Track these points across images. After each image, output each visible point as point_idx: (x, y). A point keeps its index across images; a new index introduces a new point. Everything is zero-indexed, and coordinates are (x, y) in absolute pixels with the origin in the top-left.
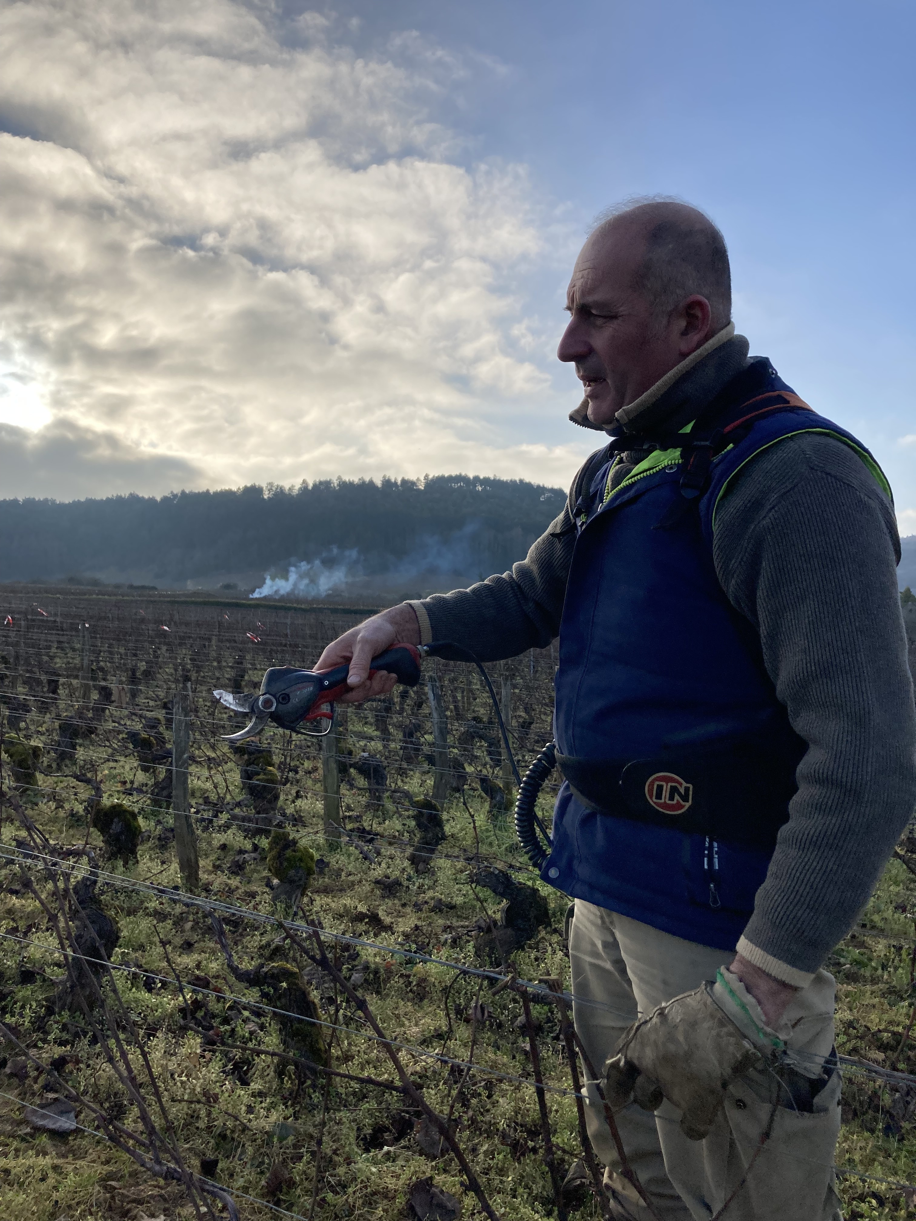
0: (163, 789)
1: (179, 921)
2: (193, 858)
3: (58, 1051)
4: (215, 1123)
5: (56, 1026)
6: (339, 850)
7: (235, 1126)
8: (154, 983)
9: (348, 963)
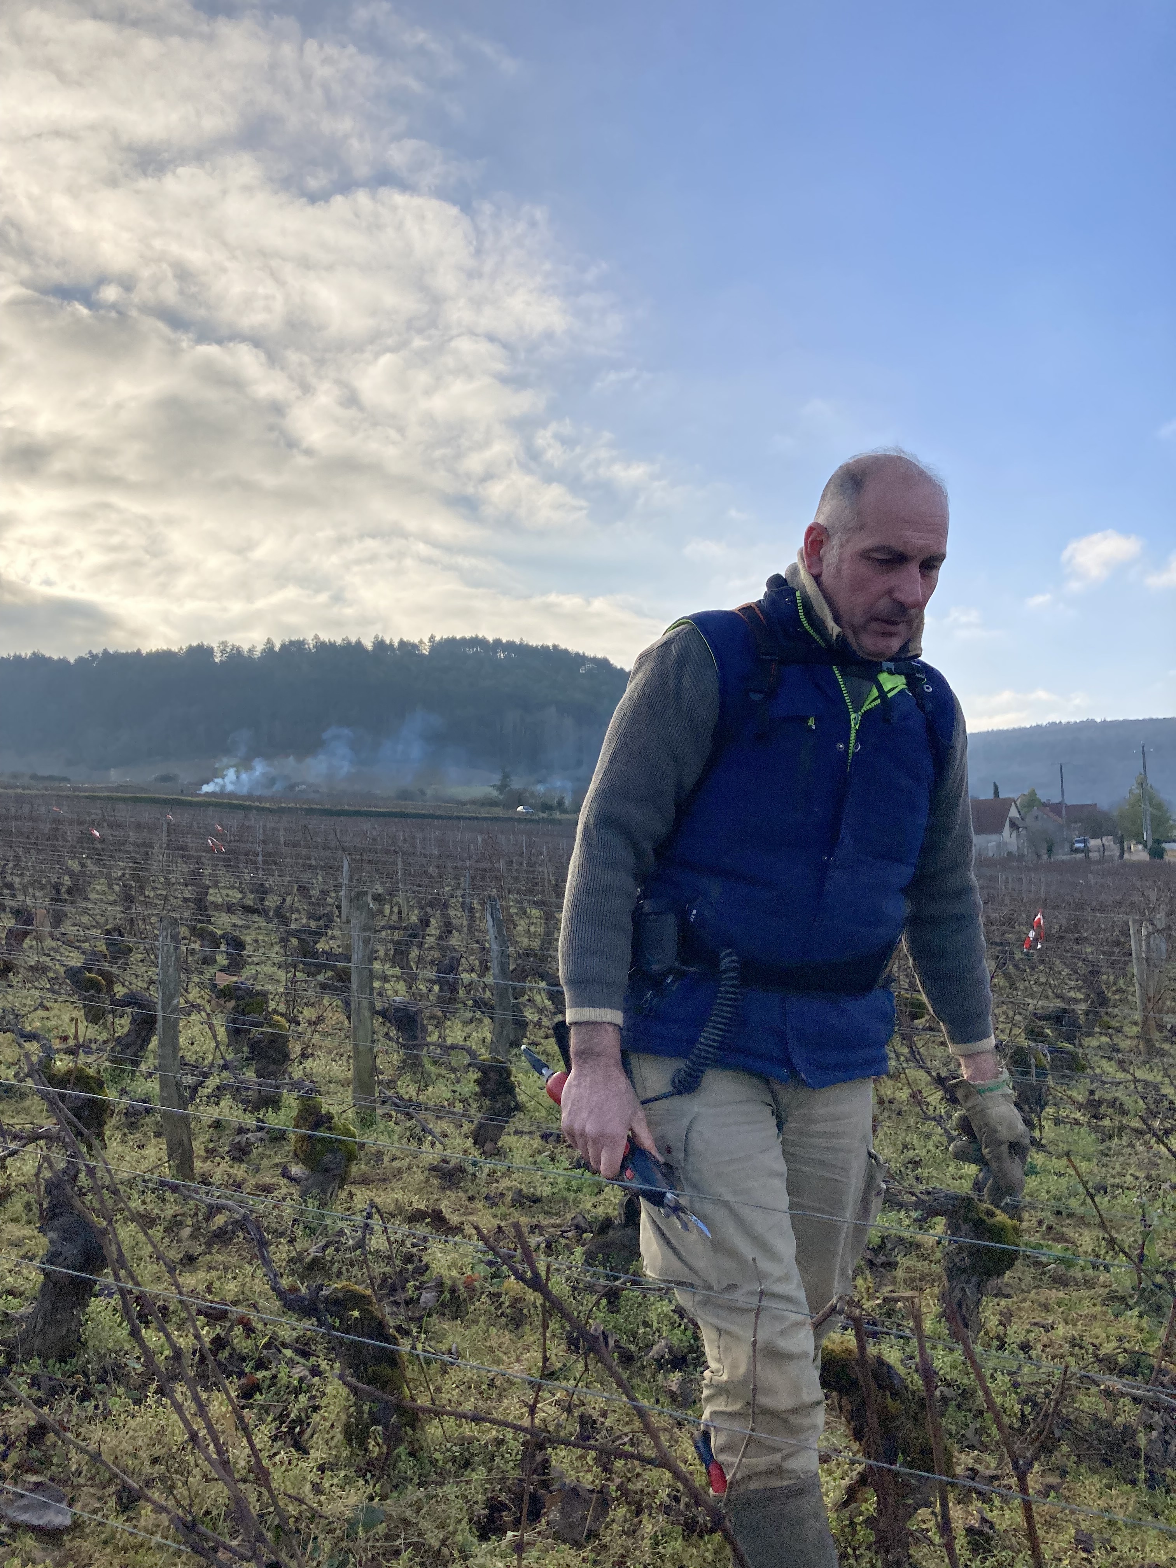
1: (173, 1228)
2: (184, 1137)
3: (33, 1415)
5: (21, 1379)
6: (375, 1126)
7: (300, 1513)
9: (415, 1280)
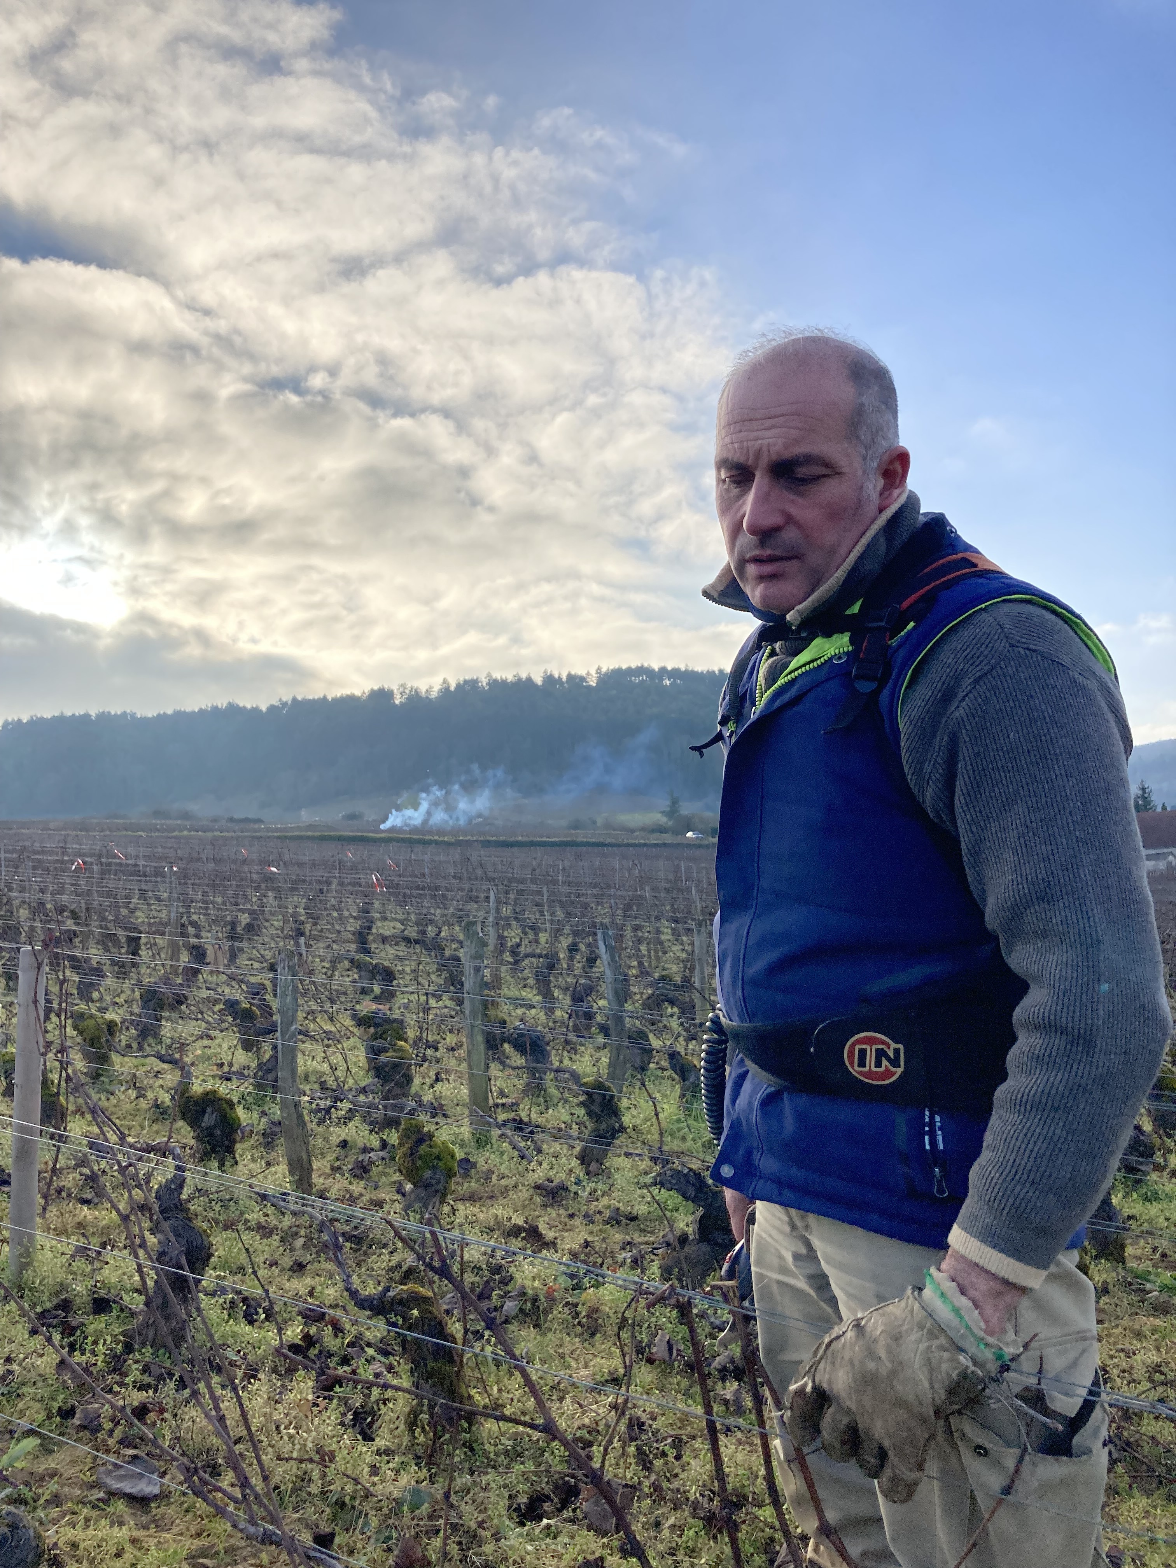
0: (270, 1071)
1: (288, 1238)
2: (305, 1157)
3: (137, 1397)
4: (331, 1487)
5: (135, 1366)
6: (489, 1146)
7: (355, 1491)
8: (257, 1313)
9: (500, 1289)
